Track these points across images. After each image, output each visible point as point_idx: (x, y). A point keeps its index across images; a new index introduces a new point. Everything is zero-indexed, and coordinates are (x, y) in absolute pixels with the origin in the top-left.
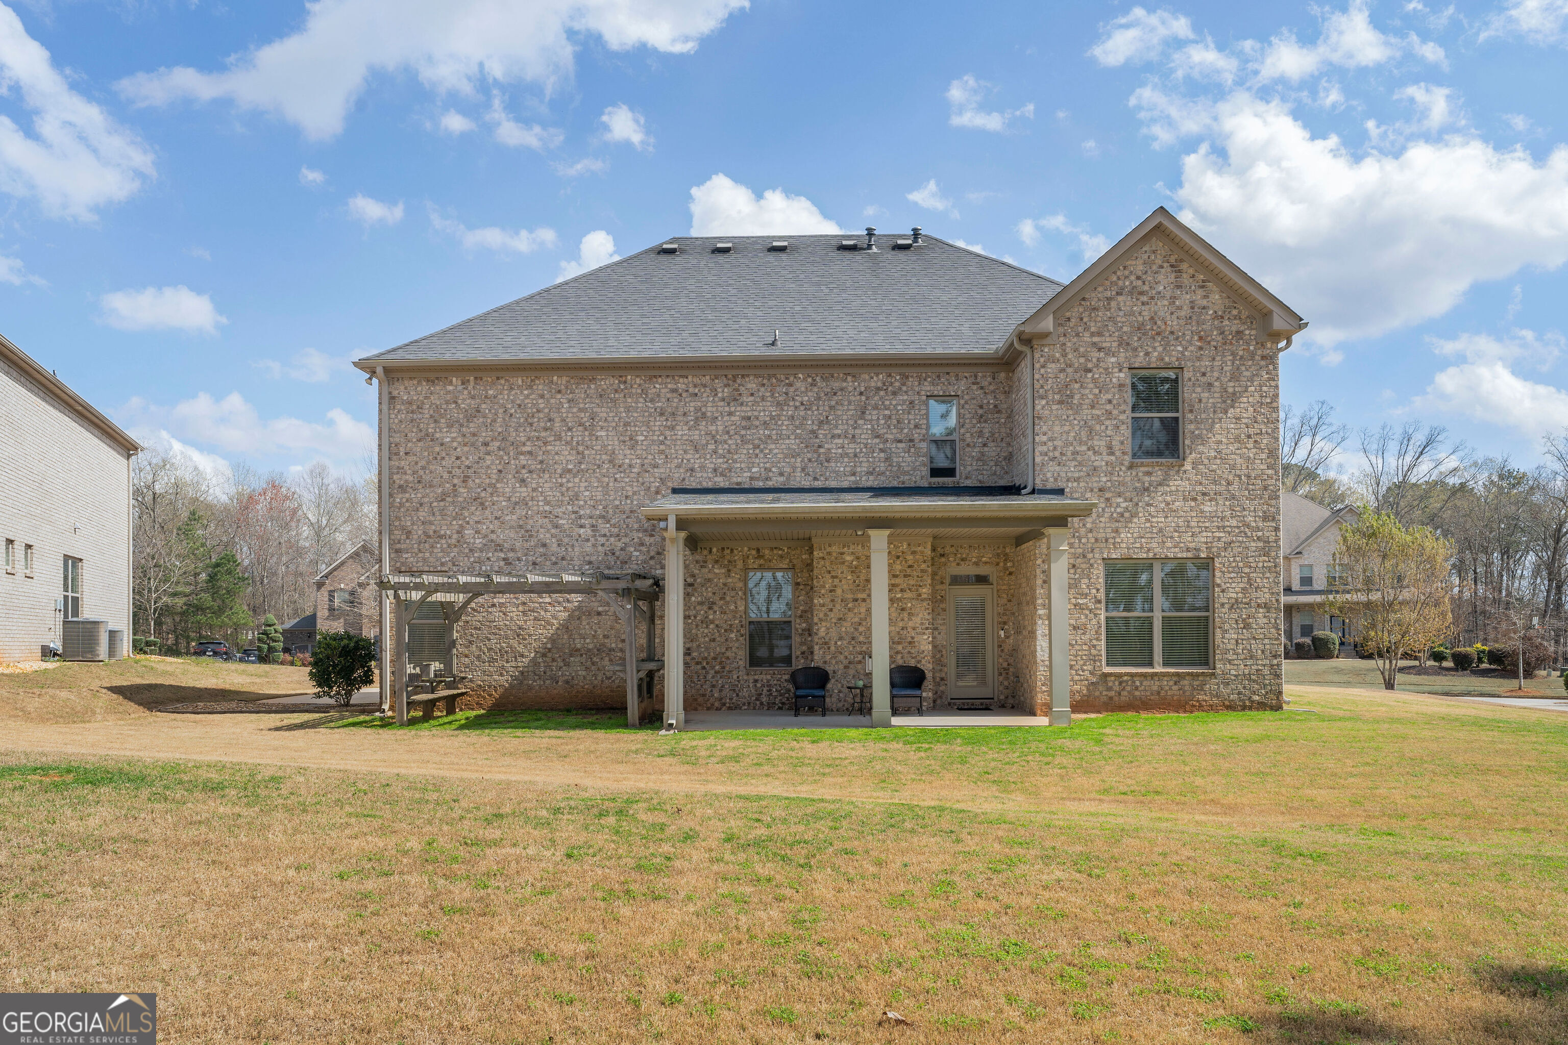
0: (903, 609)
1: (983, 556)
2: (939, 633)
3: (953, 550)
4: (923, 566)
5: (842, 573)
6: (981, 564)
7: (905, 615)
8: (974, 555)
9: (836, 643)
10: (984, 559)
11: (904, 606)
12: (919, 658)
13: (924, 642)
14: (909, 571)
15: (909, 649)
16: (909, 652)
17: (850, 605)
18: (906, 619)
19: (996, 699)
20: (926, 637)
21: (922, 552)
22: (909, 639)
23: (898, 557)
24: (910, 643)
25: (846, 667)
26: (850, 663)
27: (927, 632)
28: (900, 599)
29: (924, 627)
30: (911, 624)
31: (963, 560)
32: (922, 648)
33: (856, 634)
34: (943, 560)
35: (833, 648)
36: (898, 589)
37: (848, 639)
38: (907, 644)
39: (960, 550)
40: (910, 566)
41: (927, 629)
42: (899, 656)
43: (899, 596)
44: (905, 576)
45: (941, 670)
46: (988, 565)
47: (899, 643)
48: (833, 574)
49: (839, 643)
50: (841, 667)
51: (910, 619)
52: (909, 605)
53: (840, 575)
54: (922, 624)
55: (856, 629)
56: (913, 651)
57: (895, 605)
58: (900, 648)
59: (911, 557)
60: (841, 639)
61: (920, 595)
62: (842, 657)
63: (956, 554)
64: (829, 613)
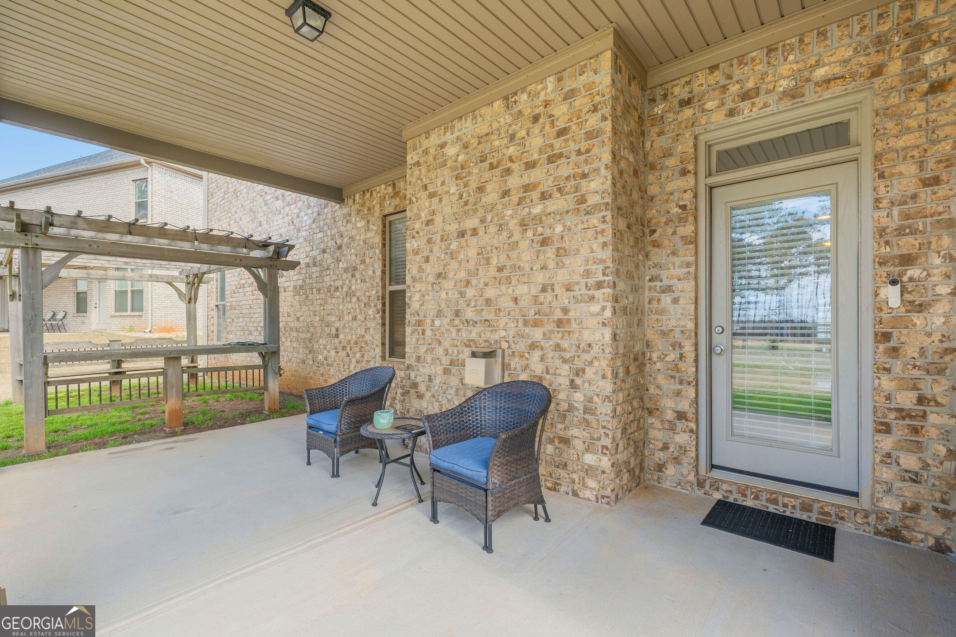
0: (545, 242)
1: (818, 64)
2: (676, 301)
3: (718, 77)
4: (593, 121)
5: (443, 184)
6: (808, 90)
7: (550, 252)
8: (785, 69)
9: (433, 321)
10: (820, 73)
11: (548, 233)
12: (578, 363)
13: (592, 322)
14: (558, 143)
15: (556, 338)
16: (558, 347)
17: (454, 246)
18: (551, 265)
19: (865, 502)
20: (595, 308)
21: (589, 87)
22: (559, 314)
23: (536, 119)
24: (560, 323)
25: (446, 371)
26: (452, 363)
27: (598, 294)
28: (538, 219)
29: (591, 281)
30: (562, 276)
31: (745, 96)
32: (587, 336)
33: (462, 304)
34: (688, 112)
35: (428, 333)
36: (535, 195)
37: (449, 313)
38: (552, 326)
39: (737, 72)
40: (562, 133)
41: (599, 285)
42: (536, 355)
43: (537, 210)
44: (551, 160)
45: (678, 393)
46: (837, 88)
47: (536, 324)
48: (431, 189)
49: (437, 323)
50: (439, 370)
51: (560, 265)
52: (559, 229)
53: (440, 190)
54: (587, 273)
55: (462, 294)
56: (565, 344)
57: (530, 233)
58: (537, 334)
59: (564, 107)
60: (440, 314)
61: (582, 200)
62: (440, 351)
63: (724, 88)
64: (424, 266)
